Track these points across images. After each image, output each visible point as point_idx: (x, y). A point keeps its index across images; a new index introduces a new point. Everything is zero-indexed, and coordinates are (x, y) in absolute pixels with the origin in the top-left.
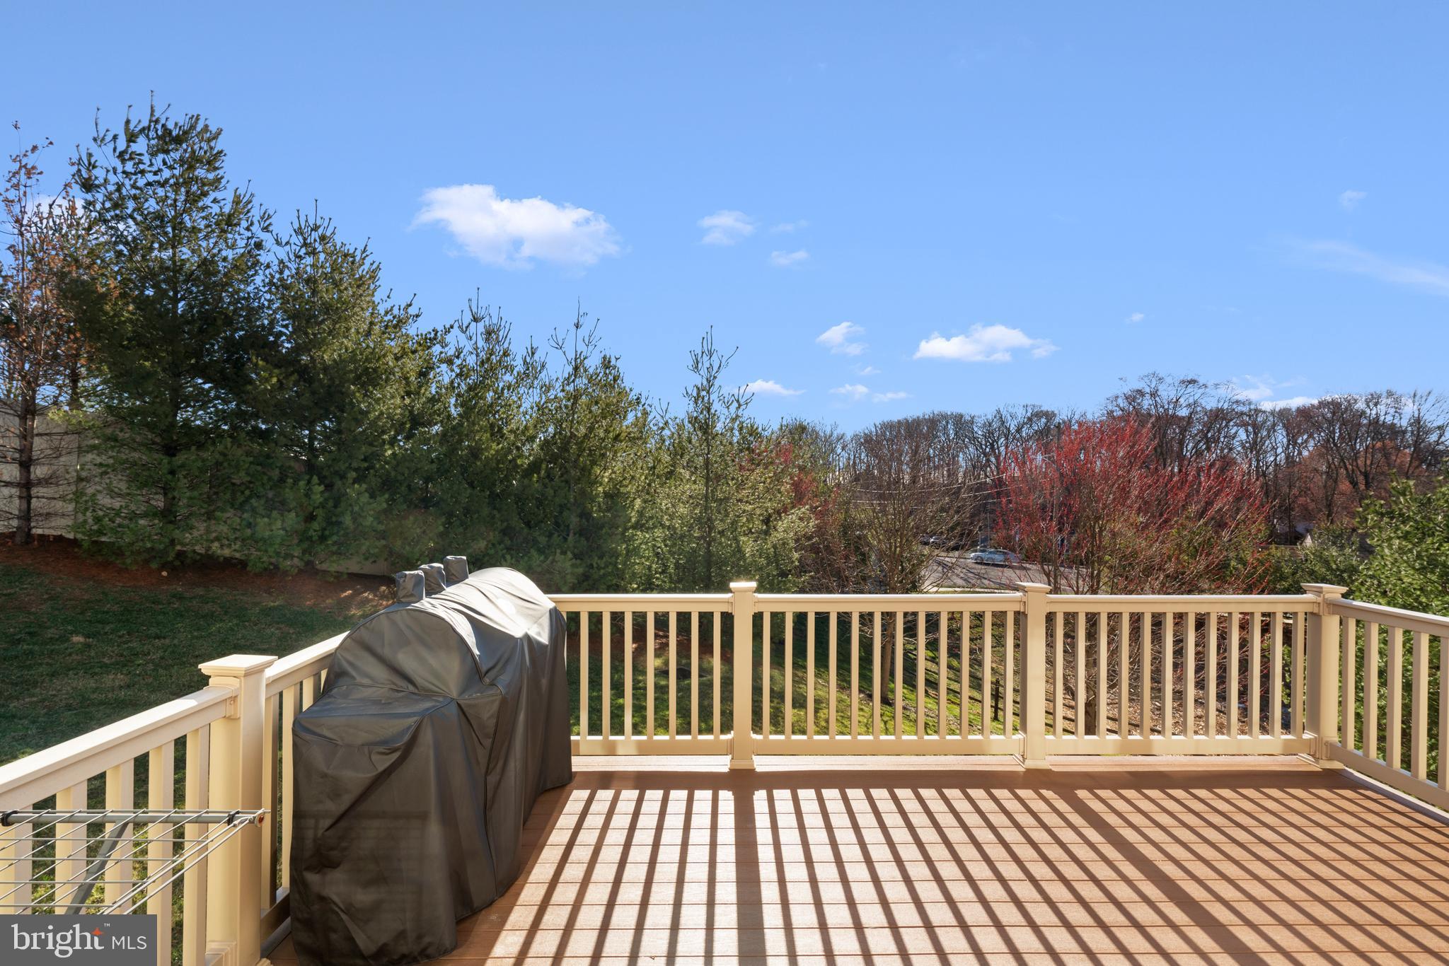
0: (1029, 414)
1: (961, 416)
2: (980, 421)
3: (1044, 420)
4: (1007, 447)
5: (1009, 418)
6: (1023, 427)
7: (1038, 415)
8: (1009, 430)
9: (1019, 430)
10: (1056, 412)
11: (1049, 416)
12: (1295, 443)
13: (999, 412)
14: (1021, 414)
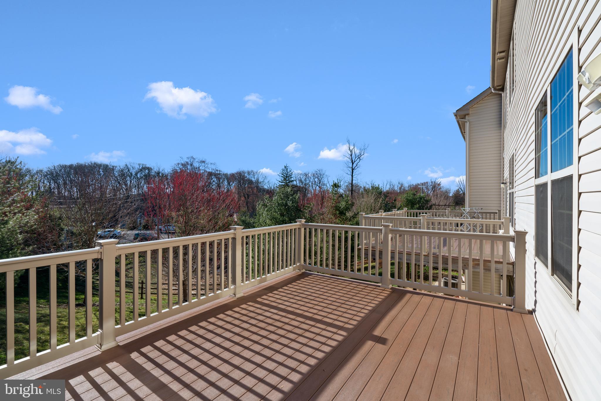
0: (141, 168)
1: (107, 166)
2: (117, 169)
3: (147, 171)
4: (131, 182)
5: (132, 169)
6: (138, 173)
7: (144, 168)
8: (131, 174)
9: (136, 174)
10: (152, 168)
11: (149, 169)
12: (229, 185)
13: (126, 165)
14: (137, 167)
